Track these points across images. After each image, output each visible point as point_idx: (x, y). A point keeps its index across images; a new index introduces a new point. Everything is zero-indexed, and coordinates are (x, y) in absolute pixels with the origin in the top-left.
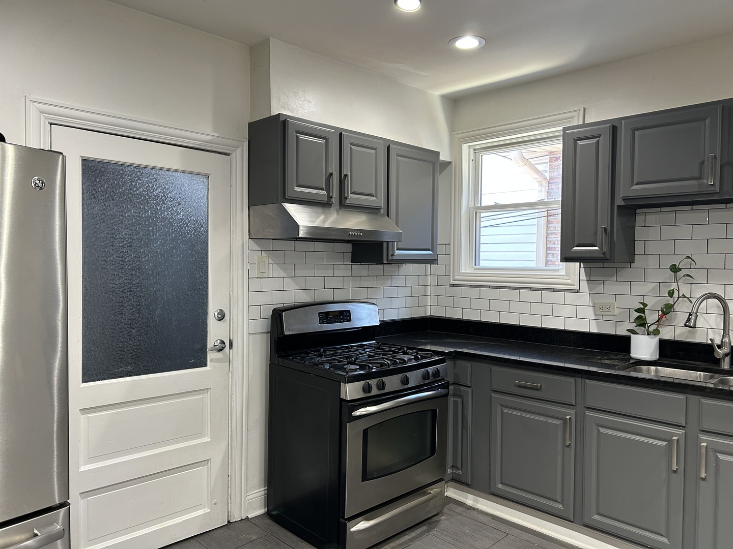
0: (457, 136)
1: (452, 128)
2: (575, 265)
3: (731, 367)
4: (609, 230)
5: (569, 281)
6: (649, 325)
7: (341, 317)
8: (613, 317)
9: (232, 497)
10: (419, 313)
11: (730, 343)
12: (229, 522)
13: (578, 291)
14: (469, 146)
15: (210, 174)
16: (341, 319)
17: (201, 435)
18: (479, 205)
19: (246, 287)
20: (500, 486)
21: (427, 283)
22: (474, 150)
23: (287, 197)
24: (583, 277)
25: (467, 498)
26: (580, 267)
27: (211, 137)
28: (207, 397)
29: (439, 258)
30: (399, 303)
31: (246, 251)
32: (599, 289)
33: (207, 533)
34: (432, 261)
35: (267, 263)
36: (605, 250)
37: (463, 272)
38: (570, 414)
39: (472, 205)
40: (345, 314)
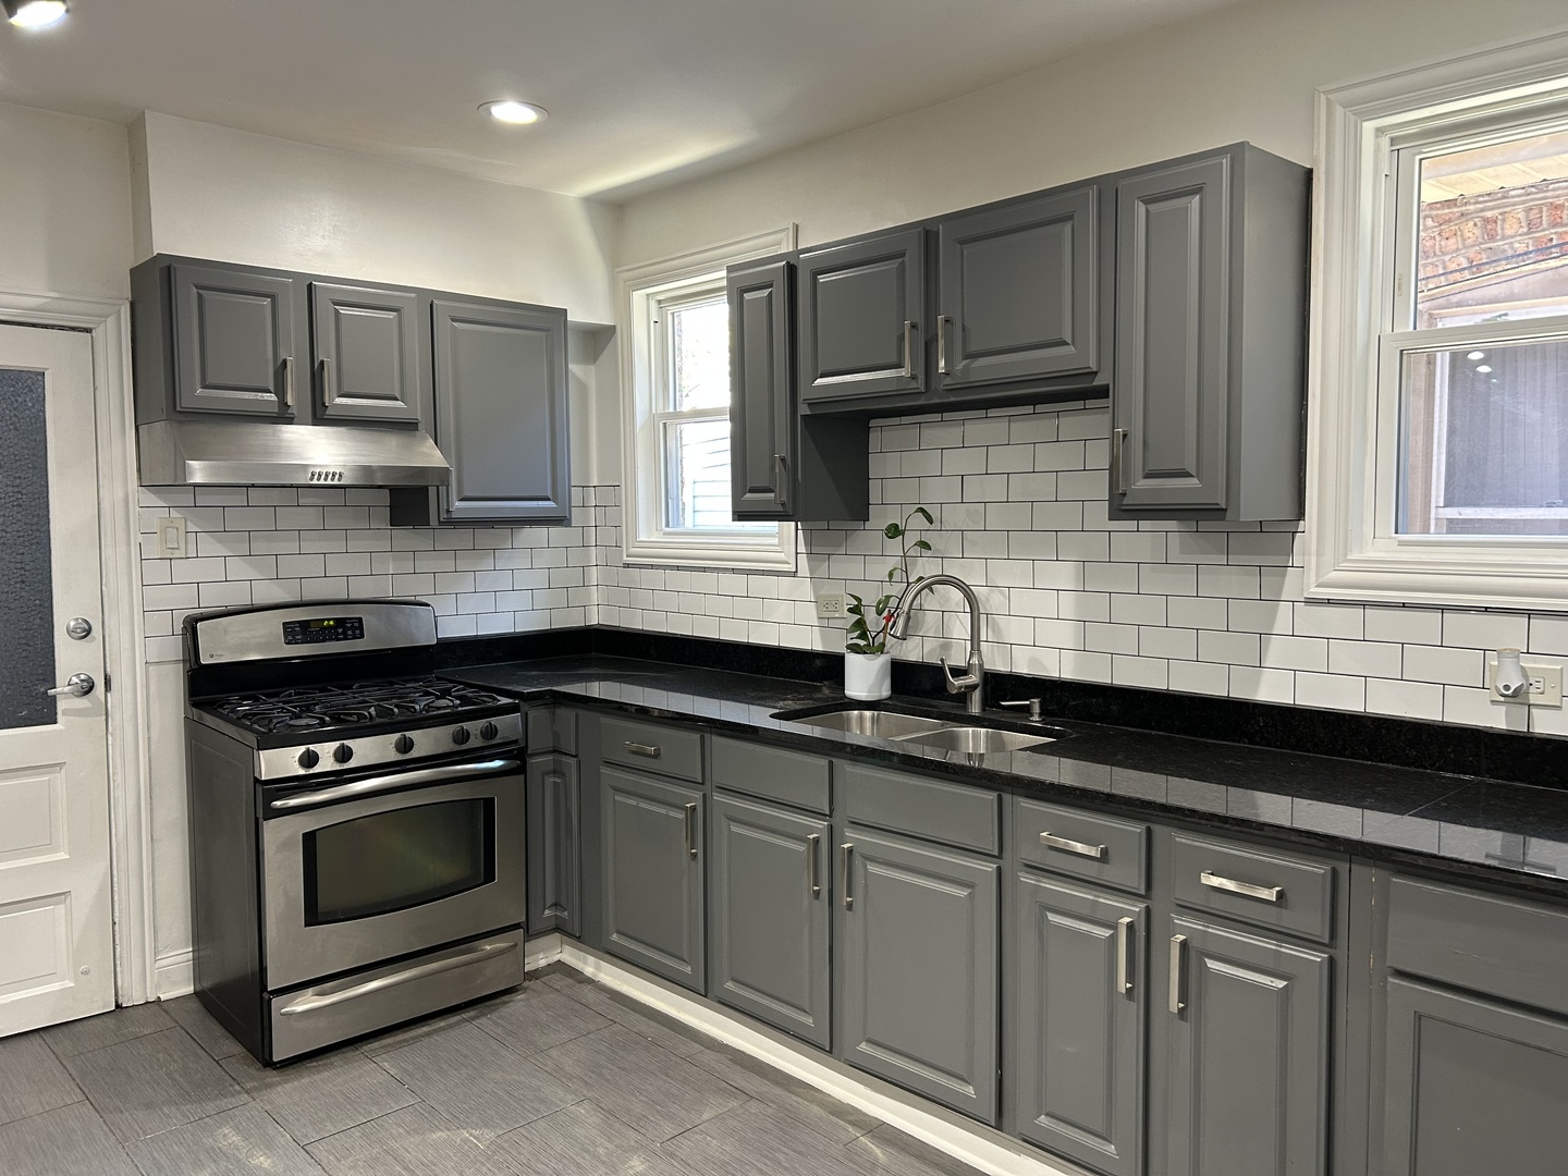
0: (625, 275)
1: (615, 257)
2: (789, 525)
3: (983, 710)
4: (789, 461)
5: (782, 556)
6: (873, 634)
7: (340, 630)
8: (842, 621)
9: (125, 960)
10: (572, 620)
11: (981, 665)
12: (118, 1006)
13: (794, 574)
14: (648, 295)
15: (46, 369)
16: (339, 634)
17: (51, 847)
18: (671, 410)
19: (137, 575)
20: (615, 937)
21: (589, 561)
22: (659, 302)
23: (178, 409)
24: (802, 548)
25: (586, 963)
26: (797, 529)
27: (43, 300)
28: (60, 778)
29: (576, 514)
30: (520, 601)
31: (134, 510)
32: (823, 570)
33: (69, 1025)
34: (561, 521)
35: (182, 531)
36: (784, 499)
37: (642, 539)
38: (694, 798)
39: (659, 408)
40: (349, 625)
